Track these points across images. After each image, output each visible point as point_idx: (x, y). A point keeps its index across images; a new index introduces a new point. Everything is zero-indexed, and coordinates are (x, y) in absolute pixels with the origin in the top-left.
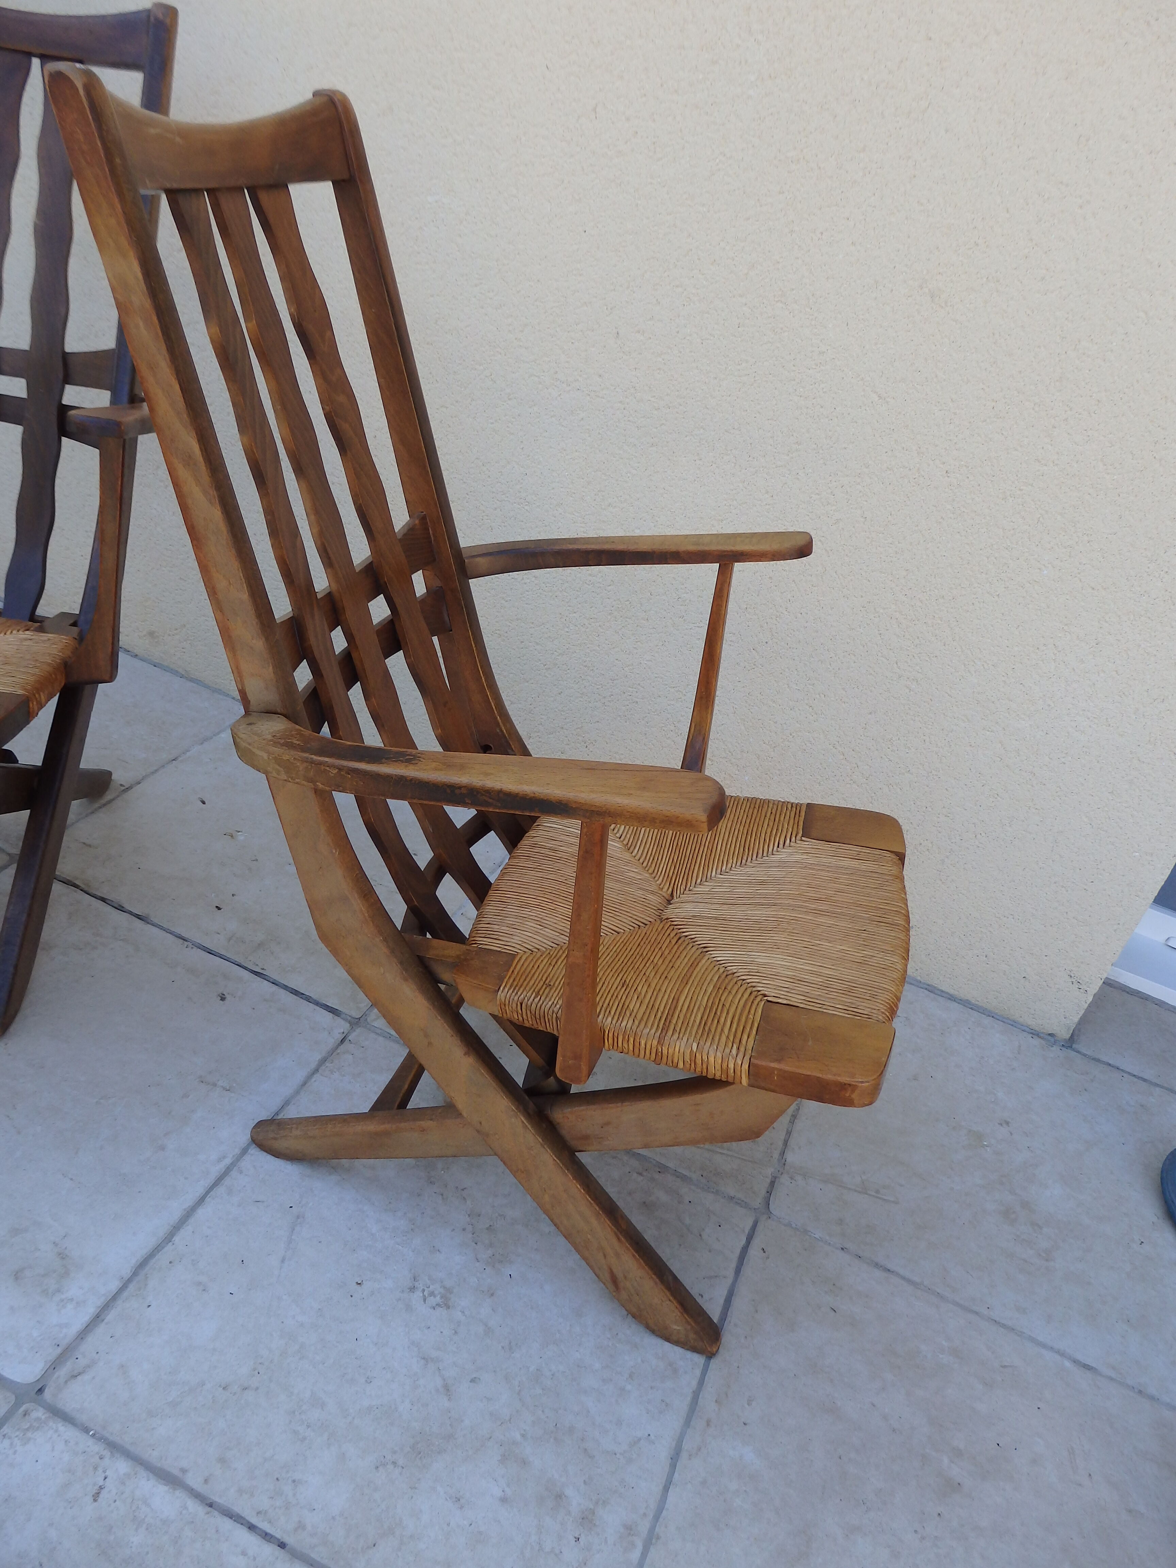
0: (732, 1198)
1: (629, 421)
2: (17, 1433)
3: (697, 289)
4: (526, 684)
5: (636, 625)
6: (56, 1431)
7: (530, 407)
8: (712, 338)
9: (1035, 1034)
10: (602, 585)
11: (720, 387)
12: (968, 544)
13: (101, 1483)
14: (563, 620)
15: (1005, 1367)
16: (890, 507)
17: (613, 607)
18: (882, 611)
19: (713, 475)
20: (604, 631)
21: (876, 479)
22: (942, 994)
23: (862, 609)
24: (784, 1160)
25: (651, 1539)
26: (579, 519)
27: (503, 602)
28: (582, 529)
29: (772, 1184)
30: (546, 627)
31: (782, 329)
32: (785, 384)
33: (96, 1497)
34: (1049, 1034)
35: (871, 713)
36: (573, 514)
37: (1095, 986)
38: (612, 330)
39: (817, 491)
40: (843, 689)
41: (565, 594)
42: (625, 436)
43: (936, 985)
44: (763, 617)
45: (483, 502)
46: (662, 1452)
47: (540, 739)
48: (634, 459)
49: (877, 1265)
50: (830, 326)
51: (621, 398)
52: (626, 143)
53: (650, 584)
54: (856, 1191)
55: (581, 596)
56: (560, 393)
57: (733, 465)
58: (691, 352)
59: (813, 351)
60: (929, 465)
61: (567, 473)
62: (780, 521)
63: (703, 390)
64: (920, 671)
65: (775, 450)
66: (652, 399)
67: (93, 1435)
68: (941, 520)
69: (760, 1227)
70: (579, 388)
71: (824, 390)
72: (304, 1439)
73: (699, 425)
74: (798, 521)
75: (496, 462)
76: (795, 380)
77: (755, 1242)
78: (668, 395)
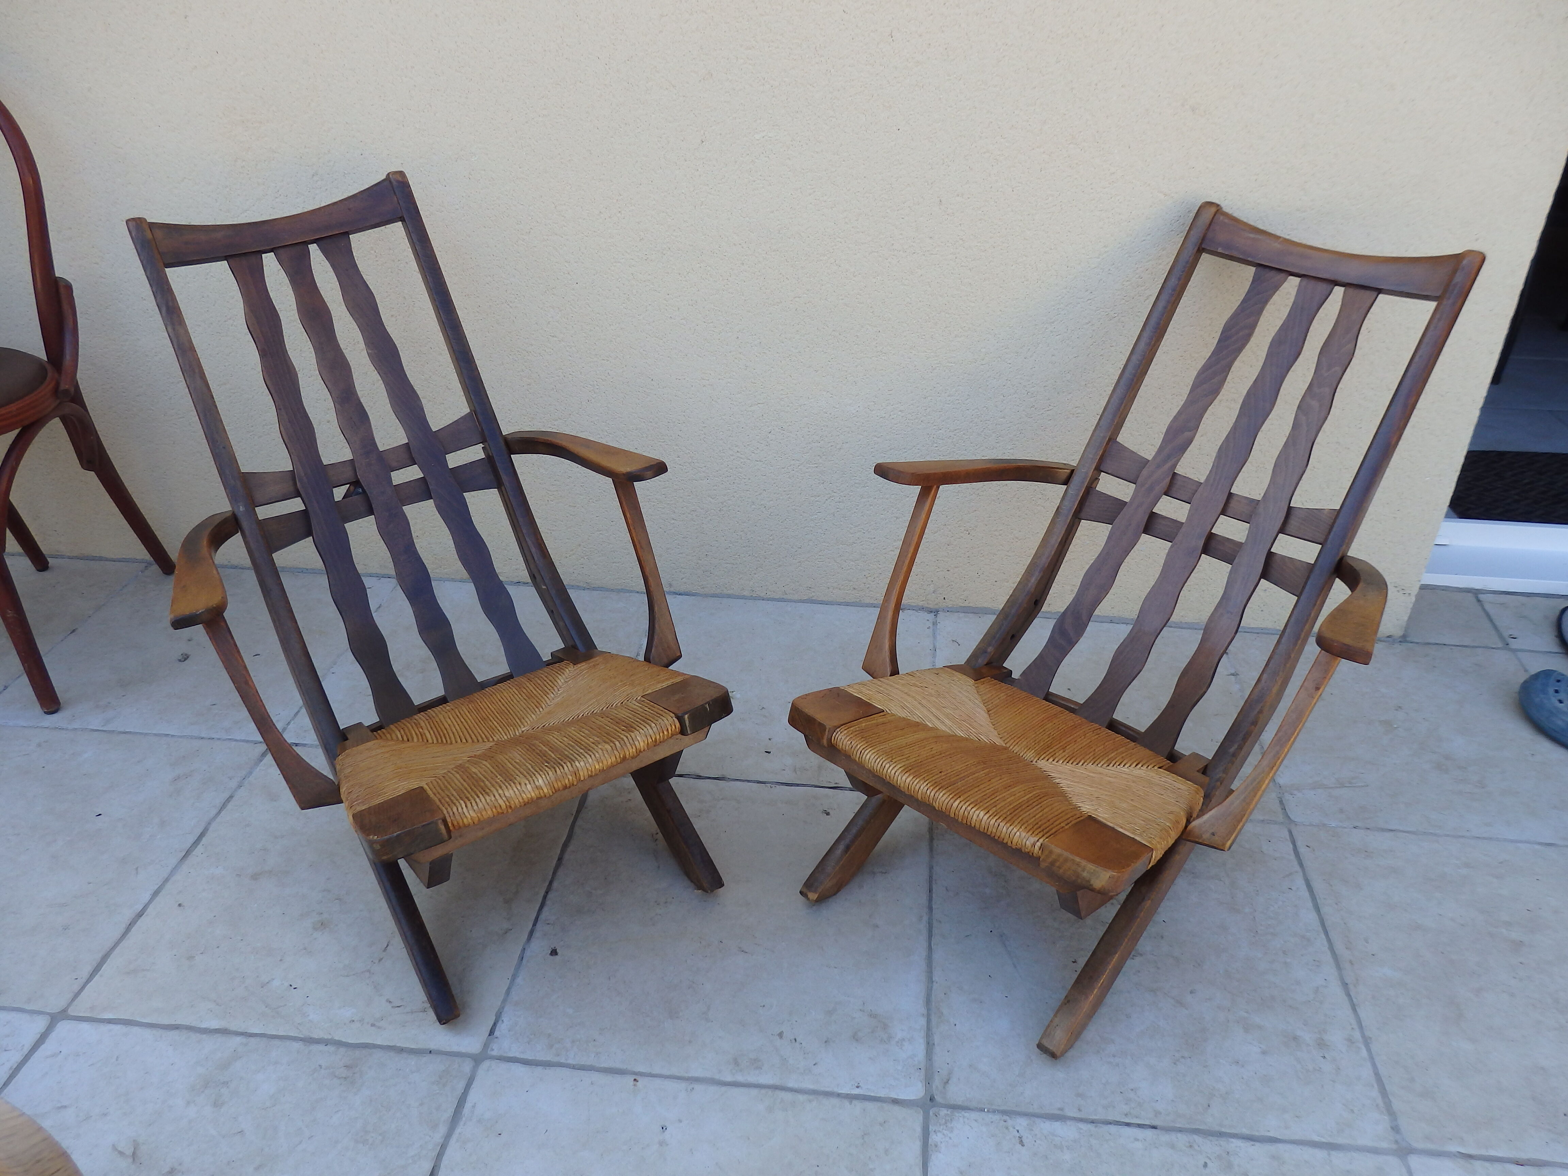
0: (1263, 821)
2: (942, 1127)
3: (1002, 151)
4: (907, 499)
6: (964, 1117)
7: (874, 278)
8: (1020, 185)
13: (1018, 1135)
14: (931, 438)
15: (1501, 863)
20: (968, 437)
24: (1278, 785)
25: (1367, 1042)
27: (876, 439)
28: (936, 362)
29: (1281, 802)
30: (918, 448)
31: (1077, 164)
33: (1022, 1143)
34: (1388, 637)
37: (1415, 590)
38: (936, 199)
39: (1127, 279)
41: (929, 417)
42: (960, 279)
45: (844, 364)
46: (1335, 989)
47: (928, 540)
49: (1383, 830)
50: (1116, 151)
51: (952, 250)
52: (922, 54)
54: (1337, 787)
55: (943, 415)
57: (1055, 277)
59: (1105, 174)
63: (1020, 226)
66: (979, 244)
67: (988, 1111)
69: (1295, 833)
70: (913, 252)
71: (1120, 201)
72: (1117, 1065)
75: (851, 329)
76: (1094, 200)
77: (1299, 843)
78: (991, 238)
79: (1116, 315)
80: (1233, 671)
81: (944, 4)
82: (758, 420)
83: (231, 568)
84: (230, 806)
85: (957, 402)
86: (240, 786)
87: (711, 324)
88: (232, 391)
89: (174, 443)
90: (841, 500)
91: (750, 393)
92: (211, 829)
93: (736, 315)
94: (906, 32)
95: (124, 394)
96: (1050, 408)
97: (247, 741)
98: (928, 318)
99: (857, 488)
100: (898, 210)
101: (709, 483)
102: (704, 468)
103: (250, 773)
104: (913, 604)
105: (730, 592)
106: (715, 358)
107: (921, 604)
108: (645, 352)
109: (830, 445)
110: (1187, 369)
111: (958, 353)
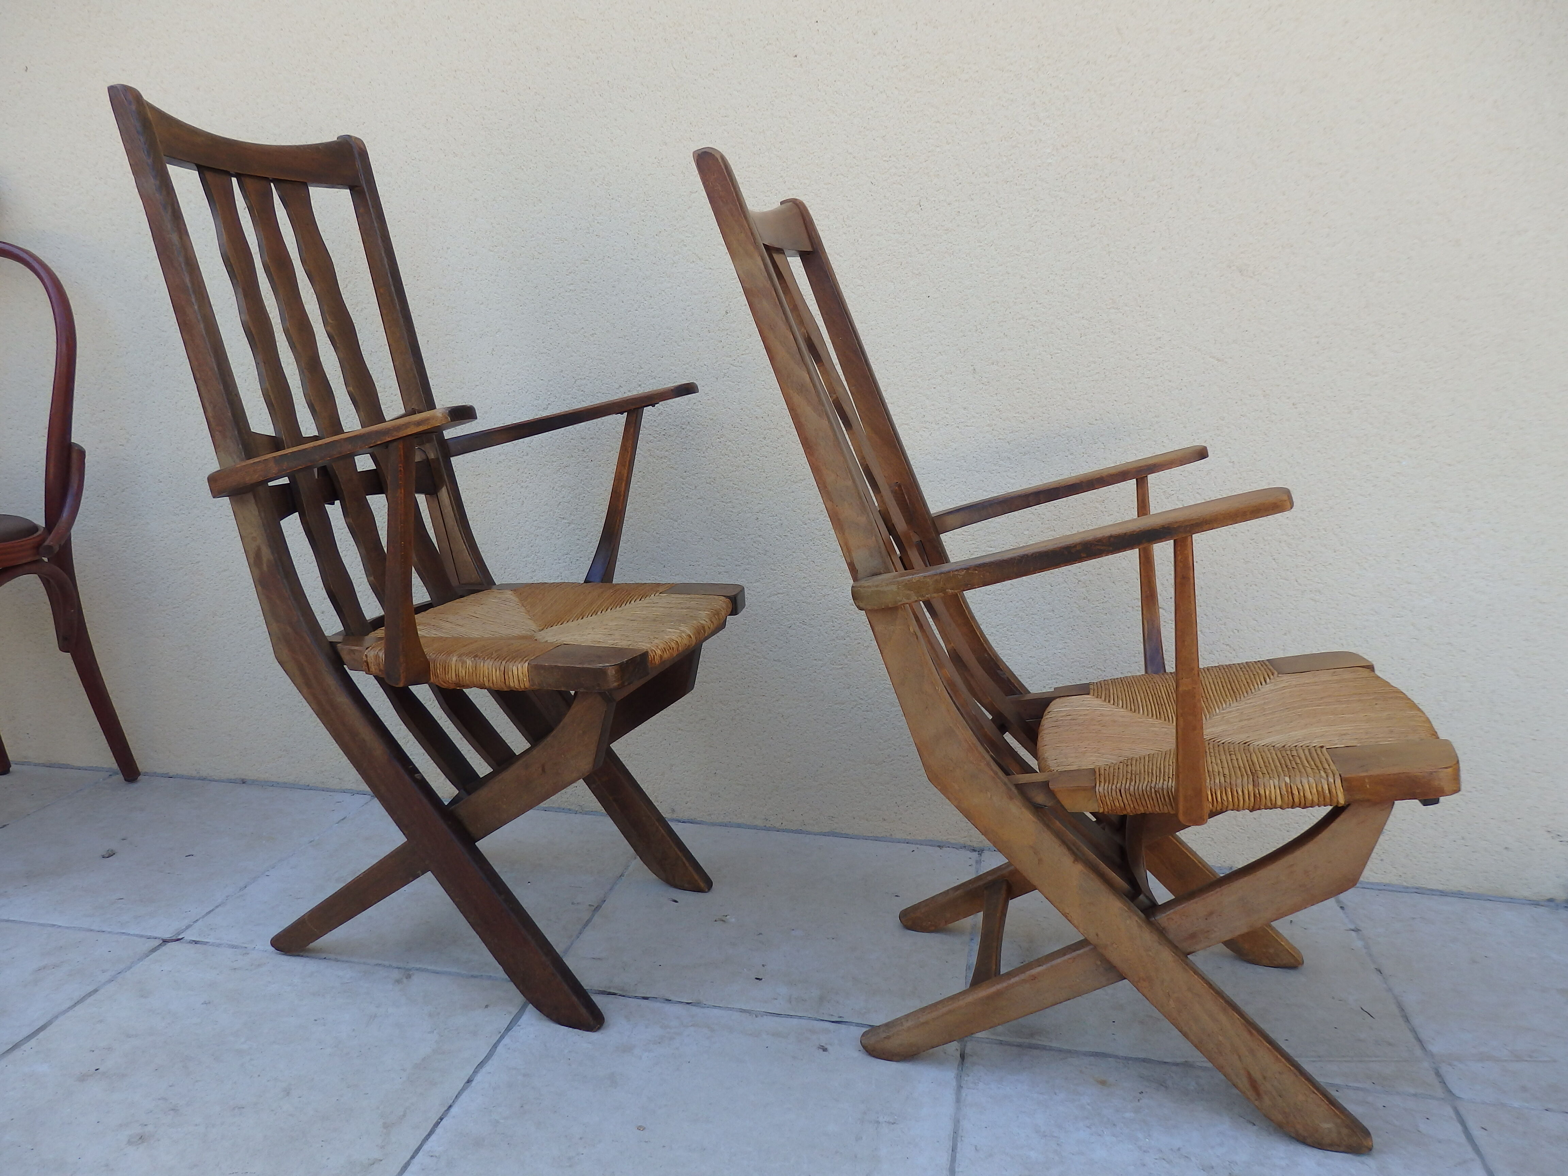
0: (1414, 1094)
1: (999, 439)
3: (1038, 316)
5: (1043, 619)
8: (1059, 352)
9: (1536, 904)
10: (1002, 591)
11: (1076, 389)
12: (1329, 458)
16: (1252, 446)
17: (1017, 608)
18: (1270, 538)
19: (1087, 464)
21: (1234, 427)
22: (1432, 892)
23: (1251, 542)
24: (1430, 1053)
26: (969, 537)
29: (1438, 1074)
31: (1119, 329)
32: (1133, 372)
35: (1285, 634)
36: (963, 535)
38: (969, 368)
40: (1254, 619)
42: (998, 453)
43: (1424, 886)
44: (1162, 576)
48: (1011, 470)
50: (1161, 316)
51: (988, 421)
52: (952, 221)
53: (1048, 577)
54: (1513, 1061)
56: (930, 433)
58: (1043, 367)
59: (1151, 339)
60: (1277, 403)
61: (949, 500)
62: (1156, 487)
63: (1061, 396)
64: (1320, 581)
65: (1137, 428)
66: (1017, 415)
68: (1300, 445)
69: (1463, 1111)
70: (947, 423)
71: (1169, 367)
73: (1064, 425)
74: (1172, 482)
76: (1140, 366)
77: (1471, 1124)
78: (1030, 408)
79: (1173, 492)
80: (1353, 927)
81: (973, 173)
82: (777, 613)
83: (199, 779)
84: (90, 1000)
85: (999, 592)
86: (111, 981)
87: (730, 504)
88: (231, 578)
89: (164, 636)
90: (868, 709)
91: (769, 581)
92: (54, 1024)
93: (757, 493)
94: (934, 201)
95: (124, 582)
96: (1106, 599)
97: (142, 936)
98: (963, 496)
99: (887, 694)
100: (929, 380)
101: (721, 687)
102: (716, 669)
103: (130, 968)
104: (953, 841)
105: (741, 821)
106: (732, 541)
107: (962, 841)
108: (658, 536)
109: (856, 642)
110: (1260, 554)
111: (999, 536)
